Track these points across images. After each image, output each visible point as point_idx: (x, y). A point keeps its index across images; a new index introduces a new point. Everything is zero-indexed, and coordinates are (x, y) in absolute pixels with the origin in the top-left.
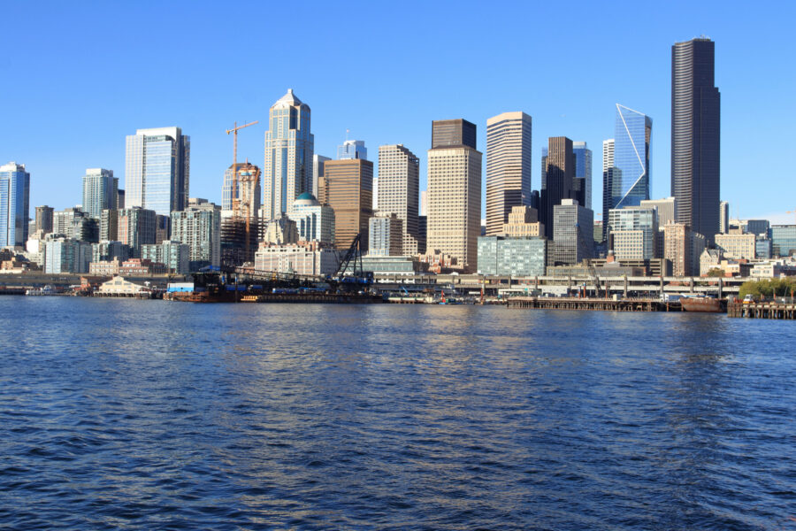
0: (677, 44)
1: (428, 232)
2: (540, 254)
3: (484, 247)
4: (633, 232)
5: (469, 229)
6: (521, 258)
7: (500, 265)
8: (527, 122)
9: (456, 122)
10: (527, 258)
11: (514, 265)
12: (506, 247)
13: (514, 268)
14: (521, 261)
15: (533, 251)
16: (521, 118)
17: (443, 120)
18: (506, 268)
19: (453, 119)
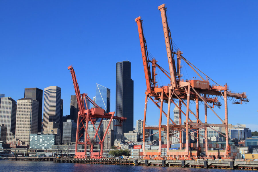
0: (118, 63)
1: (16, 131)
2: (53, 141)
3: (32, 138)
4: (93, 132)
5: (32, 131)
6: (46, 142)
7: (38, 144)
8: (59, 90)
9: (34, 89)
10: (48, 142)
11: (43, 145)
12: (41, 138)
13: (43, 146)
14: (46, 143)
15: (51, 139)
16: (56, 88)
17: (29, 88)
18: (40, 146)
19: (33, 88)
